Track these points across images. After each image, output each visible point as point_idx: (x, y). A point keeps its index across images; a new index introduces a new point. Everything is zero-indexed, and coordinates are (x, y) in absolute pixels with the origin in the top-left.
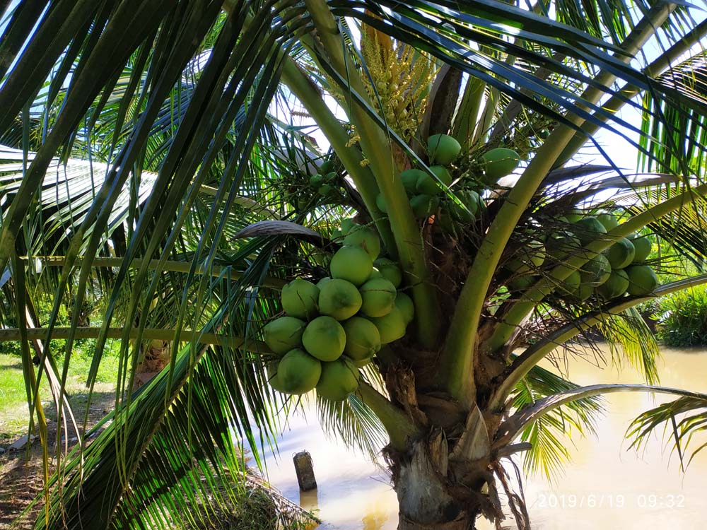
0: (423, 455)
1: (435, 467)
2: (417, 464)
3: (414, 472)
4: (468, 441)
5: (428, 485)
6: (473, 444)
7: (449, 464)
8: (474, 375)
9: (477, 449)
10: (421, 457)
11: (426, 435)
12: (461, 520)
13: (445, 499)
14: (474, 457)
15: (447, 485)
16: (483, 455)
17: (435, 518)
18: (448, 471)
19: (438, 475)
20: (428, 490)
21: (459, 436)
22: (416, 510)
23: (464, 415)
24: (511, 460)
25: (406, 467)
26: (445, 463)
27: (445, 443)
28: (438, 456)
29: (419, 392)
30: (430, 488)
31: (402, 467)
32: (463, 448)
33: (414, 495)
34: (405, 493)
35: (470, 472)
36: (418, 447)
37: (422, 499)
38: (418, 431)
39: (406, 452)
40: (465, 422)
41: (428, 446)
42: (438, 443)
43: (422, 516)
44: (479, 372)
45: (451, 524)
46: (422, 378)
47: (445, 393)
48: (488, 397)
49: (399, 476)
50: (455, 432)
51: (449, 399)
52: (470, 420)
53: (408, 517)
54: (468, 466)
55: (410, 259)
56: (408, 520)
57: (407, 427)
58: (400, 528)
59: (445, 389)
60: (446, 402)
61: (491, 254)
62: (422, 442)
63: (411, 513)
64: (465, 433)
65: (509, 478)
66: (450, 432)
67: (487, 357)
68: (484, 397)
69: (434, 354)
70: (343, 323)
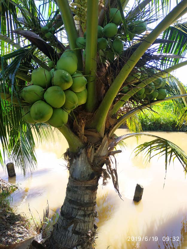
0: (84, 154)
1: (88, 159)
2: (82, 157)
3: (80, 162)
4: (101, 150)
5: (85, 166)
6: (103, 150)
8: (106, 124)
9: (104, 153)
11: (86, 146)
12: (95, 179)
13: (91, 171)
14: (102, 155)
15: (92, 166)
16: (105, 154)
17: (86, 179)
18: (93, 161)
19: (89, 162)
20: (85, 168)
21: (98, 146)
22: (79, 176)
23: (101, 139)
24: (114, 157)
25: (76, 159)
26: (93, 157)
27: (93, 149)
28: (90, 154)
29: (86, 129)
31: (74, 159)
32: (99, 151)
33: (79, 170)
34: (74, 170)
35: (101, 161)
36: (83, 151)
37: (82, 172)
38: (83, 144)
39: (77, 153)
40: (101, 141)
41: (87, 150)
42: (91, 149)
43: (81, 178)
44: (107, 122)
45: (92, 181)
46: (86, 124)
47: (95, 130)
48: (109, 133)
49: (72, 163)
50: (97, 145)
51: (96, 132)
52: (103, 141)
53: (76, 179)
54: (100, 158)
55: (91, 69)
56: (75, 181)
57: (78, 143)
58: (69, 184)
59: (95, 128)
60: (95, 133)
61: (129, 68)
62: (85, 149)
63: (77, 178)
64: (101, 145)
65: (113, 163)
66: (95, 145)
67: (110, 117)
68: (107, 133)
69: (92, 114)
70: (64, 91)
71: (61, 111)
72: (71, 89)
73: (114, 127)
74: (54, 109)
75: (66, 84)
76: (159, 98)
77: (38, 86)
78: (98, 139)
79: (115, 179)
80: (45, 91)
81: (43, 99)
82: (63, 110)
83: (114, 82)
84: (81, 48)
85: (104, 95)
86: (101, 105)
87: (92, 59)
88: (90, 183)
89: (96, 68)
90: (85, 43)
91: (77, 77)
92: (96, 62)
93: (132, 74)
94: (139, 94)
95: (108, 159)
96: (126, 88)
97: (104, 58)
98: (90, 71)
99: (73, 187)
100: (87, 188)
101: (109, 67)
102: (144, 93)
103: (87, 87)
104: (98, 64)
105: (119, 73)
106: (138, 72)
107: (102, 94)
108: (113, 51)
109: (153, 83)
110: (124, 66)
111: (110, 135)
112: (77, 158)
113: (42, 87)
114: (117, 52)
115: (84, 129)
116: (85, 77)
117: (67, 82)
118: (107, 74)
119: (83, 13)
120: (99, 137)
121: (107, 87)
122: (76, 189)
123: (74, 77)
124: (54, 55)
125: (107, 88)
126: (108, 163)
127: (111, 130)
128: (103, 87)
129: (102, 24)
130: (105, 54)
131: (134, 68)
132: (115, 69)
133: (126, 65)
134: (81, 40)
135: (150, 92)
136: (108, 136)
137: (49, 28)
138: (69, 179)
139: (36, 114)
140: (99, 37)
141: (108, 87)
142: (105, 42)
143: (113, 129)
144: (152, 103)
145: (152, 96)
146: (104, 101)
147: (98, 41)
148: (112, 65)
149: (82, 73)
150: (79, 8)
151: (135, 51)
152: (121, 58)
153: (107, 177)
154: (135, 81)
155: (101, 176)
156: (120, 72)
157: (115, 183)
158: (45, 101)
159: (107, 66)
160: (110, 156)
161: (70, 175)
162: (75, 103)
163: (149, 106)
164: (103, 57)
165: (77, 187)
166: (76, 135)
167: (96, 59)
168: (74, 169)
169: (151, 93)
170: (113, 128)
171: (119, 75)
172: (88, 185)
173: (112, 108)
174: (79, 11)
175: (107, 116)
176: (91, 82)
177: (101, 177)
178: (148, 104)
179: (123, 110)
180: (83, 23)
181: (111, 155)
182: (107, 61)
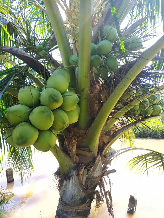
0: (76, 176)
1: (80, 181)
2: (73, 180)
3: (71, 185)
4: (94, 170)
5: (76, 189)
6: (96, 170)
7: (86, 180)
8: (99, 142)
9: (97, 173)
10: (75, 177)
11: (78, 167)
12: (87, 203)
13: (83, 195)
14: (95, 176)
15: (84, 189)
16: (99, 175)
17: (78, 204)
18: (85, 183)
19: (81, 185)
20: (76, 191)
21: (91, 167)
22: (70, 200)
23: (95, 158)
24: (108, 177)
25: (66, 181)
27: (85, 170)
28: (82, 176)
29: (77, 147)
30: (77, 190)
31: (65, 181)
32: (92, 172)
33: (69, 193)
35: (94, 183)
36: (74, 173)
37: (73, 195)
38: (74, 165)
39: (68, 174)
40: (94, 161)
41: (78, 172)
42: (83, 171)
43: (72, 203)
44: (101, 140)
45: (83, 205)
46: (78, 142)
47: (87, 149)
48: (102, 151)
49: (62, 185)
50: (90, 166)
51: (89, 151)
52: (96, 161)
53: (65, 203)
54: (93, 180)
55: (84, 86)
56: (65, 205)
57: (69, 163)
58: (59, 207)
59: (87, 147)
60: (88, 153)
61: (124, 86)
62: (76, 171)
63: (67, 202)
64: (94, 166)
65: (107, 184)
66: (88, 166)
67: (104, 134)
68: (101, 151)
69: (85, 131)
70: (53, 111)
71: (48, 133)
72: (61, 108)
73: (108, 144)
74: (40, 131)
75: (55, 103)
76: (154, 114)
77: (24, 106)
78: (91, 158)
79: (110, 202)
80: (31, 111)
81: (28, 121)
82: (50, 132)
83: (108, 100)
84: (73, 66)
85: (98, 112)
86: (94, 123)
87: (85, 76)
88: (82, 208)
89: (90, 85)
90: (78, 60)
91: (68, 96)
92: (89, 80)
93: (127, 92)
94: (133, 110)
95: (101, 180)
96: (120, 105)
97: (98, 76)
98: (83, 88)
99: (63, 212)
100: (78, 213)
101: (102, 85)
102: (139, 109)
103: (79, 104)
104: (91, 81)
105: (113, 91)
106: (133, 90)
107: (95, 110)
108: (107, 69)
109: (147, 99)
110: (119, 84)
111: (103, 153)
112: (68, 181)
113: (28, 106)
114: (112, 70)
115: (75, 148)
116: (78, 96)
117: (56, 101)
118: (100, 91)
119: (77, 32)
120: (92, 157)
121: (100, 104)
122: (66, 215)
123: (65, 96)
124: (45, 72)
125: (101, 105)
126: (102, 185)
127: (105, 147)
128: (96, 105)
129: (96, 42)
130: (98, 71)
131: (130, 86)
132: (109, 87)
133: (121, 83)
134: (74, 57)
135: (145, 108)
136: (101, 154)
137: (44, 46)
138: (59, 201)
139: (18, 139)
140: (92, 54)
142: (98, 59)
143: (107, 147)
144: (147, 118)
145: (146, 112)
146: (97, 119)
147: (91, 58)
148: (105, 82)
149: (75, 90)
150: (74, 28)
151: (132, 69)
152: (115, 75)
153: (101, 200)
154: (130, 99)
155: (94, 198)
156: (114, 89)
157: (109, 206)
158: (30, 123)
159: (101, 83)
160: (104, 177)
161: (60, 196)
162: (64, 123)
163: (143, 122)
164: (96, 74)
165: (67, 212)
166: (67, 154)
167: (88, 77)
168: (64, 192)
169: (145, 109)
170: (107, 145)
171: (113, 93)
172: (79, 210)
173: (106, 124)
174: (74, 30)
175: (101, 134)
176: (84, 99)
177: (93, 200)
178: (143, 119)
179: (116, 125)
180: (77, 41)
181: (105, 175)
182: (100, 78)
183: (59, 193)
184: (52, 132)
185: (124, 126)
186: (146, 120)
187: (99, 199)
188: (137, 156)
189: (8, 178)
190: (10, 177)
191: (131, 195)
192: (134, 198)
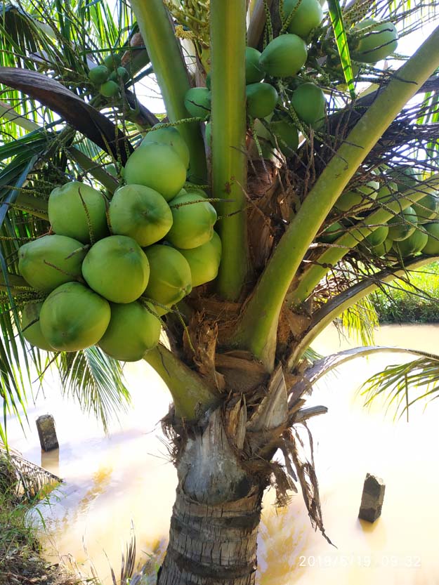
0: (217, 426)
1: (229, 438)
2: (210, 435)
3: (207, 450)
4: (266, 410)
5: (220, 460)
6: (272, 410)
7: (246, 435)
8: (278, 333)
9: (275, 418)
10: (216, 428)
11: (222, 401)
12: (251, 495)
13: (238, 474)
14: (272, 425)
15: (242, 458)
16: (280, 422)
17: (226, 498)
18: (245, 443)
19: (233, 447)
20: (220, 466)
21: (259, 401)
22: (205, 490)
23: (267, 377)
24: (306, 426)
25: (194, 439)
26: (242, 432)
27: (244, 411)
28: (235, 426)
29: (220, 350)
30: (222, 463)
31: (189, 440)
32: (261, 415)
33: (202, 472)
34: (189, 469)
35: (267, 442)
36: (213, 417)
37: (212, 477)
38: (212, 396)
39: (195, 422)
40: (267, 385)
41: (224, 415)
42: (237, 411)
43: (211, 496)
44: (283, 328)
45: (242, 501)
46: (221, 335)
47: (247, 352)
48: (287, 358)
49: (183, 450)
50: (255, 398)
51: (252, 358)
52: (272, 383)
53: (195, 497)
54: (265, 435)
55: (230, 177)
56: (193, 501)
57: (199, 393)
58: (178, 507)
59: (246, 348)
60: (247, 362)
61: (345, 169)
62: (218, 411)
63: (198, 494)
64: (265, 398)
65: (302, 445)
66: (248, 397)
67: (291, 312)
68: (284, 357)
69: (237, 306)
70: (145, 249)
71: (137, 311)
72: (168, 241)
73: (302, 338)
74: (115, 306)
75: (150, 227)
76: (432, 251)
77: (66, 239)
78: (258, 377)
79: (311, 492)
80: (86, 252)
81: (79, 279)
82: (143, 309)
83: (299, 213)
84: (198, 118)
85: (272, 250)
86: (262, 280)
87: (233, 147)
88: (237, 508)
89: (246, 173)
90: (210, 101)
91: (186, 204)
92: (243, 157)
93: (352, 188)
94: (371, 241)
95: (287, 435)
96: (335, 226)
97: (269, 144)
98: (228, 183)
99: (189, 519)
100: (229, 522)
101: (282, 170)
102: (387, 238)
103: (218, 228)
104: (249, 163)
105: (313, 185)
106: (371, 180)
107: (265, 246)
108: (292, 121)
109: (411, 209)
110: (330, 164)
111: (290, 363)
112: (198, 439)
113: (77, 240)
114: (307, 123)
115: (213, 352)
116: (211, 203)
117: (154, 221)
118: (277, 191)
120: (261, 374)
121: (278, 227)
122: (196, 526)
123: (177, 206)
124: (117, 141)
125: (280, 230)
126: (289, 448)
127: (295, 349)
128: (266, 230)
129: (259, 41)
130: (269, 130)
131: (360, 169)
132: (303, 176)
133: (335, 159)
134: (198, 94)
135: (404, 234)
136: (285, 364)
137: (111, 69)
138: (178, 491)
139: (55, 329)
140: (251, 79)
141: (283, 229)
142: (267, 93)
143: (300, 345)
144: (411, 264)
145: (409, 246)
146: (270, 269)
147: (249, 93)
148: (291, 161)
149: (204, 190)
151: (366, 116)
152: (318, 138)
153: (288, 488)
154: (363, 207)
155: (268, 483)
156: (315, 182)
157: (310, 503)
158: (86, 285)
159: (278, 165)
160: (294, 425)
161: (180, 480)
162: (179, 283)
163: (401, 273)
164: (264, 139)
165: (198, 520)
166: (192, 369)
167: (242, 149)
168: (189, 467)
169: (407, 237)
170: (299, 342)
171: (313, 192)
172: (231, 515)
173: (296, 284)
175: (282, 311)
176: (231, 215)
177: (268, 487)
178: (399, 267)
179: (325, 287)
180: (206, 47)
181: (298, 422)
182: (275, 151)
183: (175, 471)
184: (147, 307)
185: (346, 287)
186: (407, 268)
187: (283, 484)
188: (383, 370)
189: (45, 440)
190: (47, 436)
191: (368, 475)
192: (378, 480)
